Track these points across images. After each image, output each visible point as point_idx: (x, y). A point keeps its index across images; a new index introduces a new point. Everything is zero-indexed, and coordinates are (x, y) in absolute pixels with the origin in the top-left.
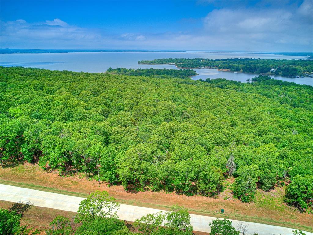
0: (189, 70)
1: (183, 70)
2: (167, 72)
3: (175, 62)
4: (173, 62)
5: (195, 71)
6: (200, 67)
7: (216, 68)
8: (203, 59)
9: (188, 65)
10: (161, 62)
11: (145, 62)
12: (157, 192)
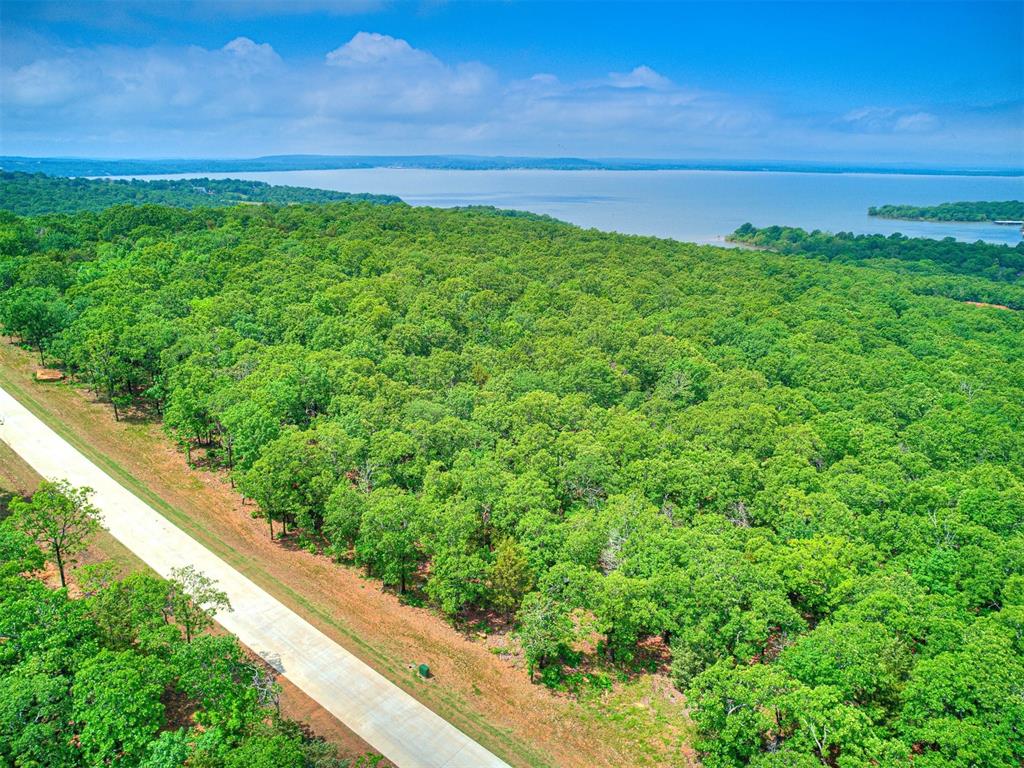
10: (964, 212)
11: (895, 213)
12: (342, 566)
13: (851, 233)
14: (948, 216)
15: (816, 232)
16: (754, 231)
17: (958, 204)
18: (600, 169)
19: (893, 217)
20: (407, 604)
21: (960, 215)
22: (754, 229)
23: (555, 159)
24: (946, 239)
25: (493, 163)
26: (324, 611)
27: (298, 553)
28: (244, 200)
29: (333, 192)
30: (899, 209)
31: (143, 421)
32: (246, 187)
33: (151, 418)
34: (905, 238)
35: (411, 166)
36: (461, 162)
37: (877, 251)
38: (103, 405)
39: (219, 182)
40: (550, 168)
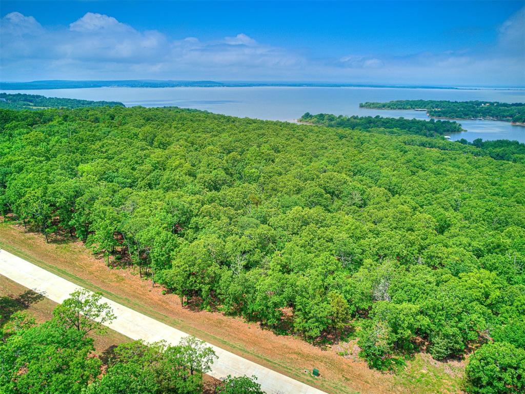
0: (448, 122)
1: (436, 121)
2: (403, 124)
3: (427, 107)
4: (424, 106)
5: (460, 125)
6: (475, 117)
7: (507, 121)
8: (485, 103)
9: (450, 113)
10: (402, 105)
11: (372, 106)
12: (230, 317)
13: (357, 116)
14: (395, 107)
15: (341, 116)
16: (311, 116)
17: (397, 101)
18: (224, 86)
19: (371, 108)
20: (279, 334)
21: (400, 106)
22: (311, 115)
23: (200, 82)
24: (400, 118)
25: (166, 83)
26: (240, 346)
27: (201, 313)
28: (32, 106)
29: (84, 101)
30: (373, 104)
31: (62, 241)
32: (32, 98)
33: (68, 239)
34: (382, 118)
35: (122, 86)
36: (150, 84)
37: (372, 125)
38: (31, 234)
39: (14, 95)
40: (198, 86)
